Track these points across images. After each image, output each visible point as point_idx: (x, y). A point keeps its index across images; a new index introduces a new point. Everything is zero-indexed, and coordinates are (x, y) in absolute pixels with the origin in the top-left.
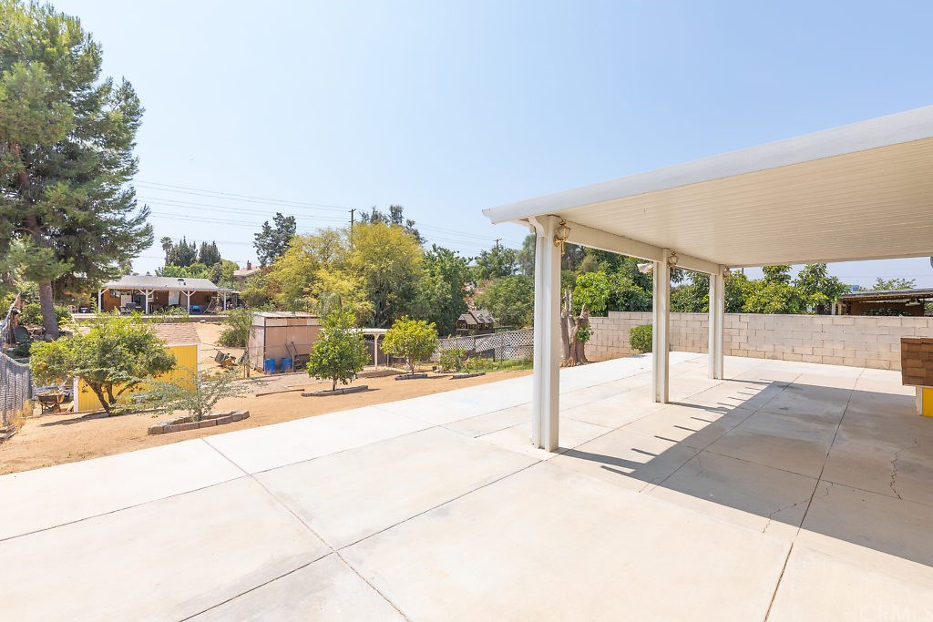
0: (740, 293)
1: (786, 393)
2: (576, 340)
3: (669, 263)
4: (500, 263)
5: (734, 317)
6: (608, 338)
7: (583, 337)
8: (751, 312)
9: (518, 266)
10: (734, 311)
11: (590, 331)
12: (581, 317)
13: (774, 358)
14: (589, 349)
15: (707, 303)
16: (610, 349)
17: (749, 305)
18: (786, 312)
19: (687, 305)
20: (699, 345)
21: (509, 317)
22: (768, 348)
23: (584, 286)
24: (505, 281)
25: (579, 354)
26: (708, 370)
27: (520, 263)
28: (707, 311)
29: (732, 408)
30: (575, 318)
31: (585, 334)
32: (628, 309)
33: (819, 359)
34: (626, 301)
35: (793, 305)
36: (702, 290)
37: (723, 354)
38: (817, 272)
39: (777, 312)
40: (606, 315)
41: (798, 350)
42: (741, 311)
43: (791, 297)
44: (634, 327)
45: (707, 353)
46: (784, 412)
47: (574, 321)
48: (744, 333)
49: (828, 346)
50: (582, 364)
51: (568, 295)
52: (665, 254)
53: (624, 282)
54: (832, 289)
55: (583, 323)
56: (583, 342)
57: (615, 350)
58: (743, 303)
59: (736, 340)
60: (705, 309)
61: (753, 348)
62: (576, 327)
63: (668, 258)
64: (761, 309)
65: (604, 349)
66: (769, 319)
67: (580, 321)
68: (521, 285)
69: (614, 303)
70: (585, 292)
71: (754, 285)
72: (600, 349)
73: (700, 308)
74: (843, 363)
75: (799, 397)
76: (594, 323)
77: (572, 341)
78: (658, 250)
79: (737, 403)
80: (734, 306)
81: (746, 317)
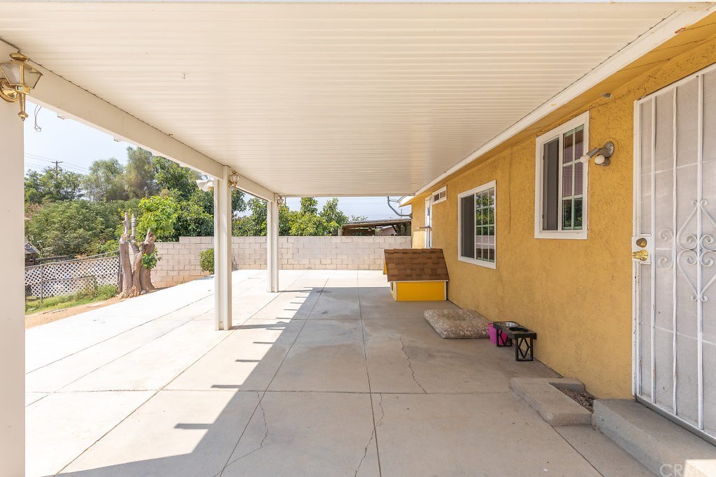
0: (287, 221)
1: (323, 297)
2: (140, 268)
3: (230, 182)
4: (58, 186)
5: (284, 239)
6: (179, 263)
7: (148, 263)
8: (295, 235)
9: (83, 192)
10: (284, 235)
11: (156, 258)
12: (146, 242)
13: (310, 268)
14: (155, 277)
15: (265, 229)
16: (181, 273)
17: (293, 230)
18: (316, 234)
19: (249, 231)
20: (260, 263)
21: (68, 246)
22: (306, 261)
23: (149, 210)
24: (62, 205)
25: (144, 282)
26: (267, 286)
27: (87, 188)
28: (265, 235)
29: (288, 321)
30: (138, 244)
31: (151, 260)
32: (199, 234)
33: (335, 266)
34: (197, 227)
35: (320, 229)
36: (260, 218)
37: (278, 269)
38: (332, 207)
39: (311, 235)
40: (177, 240)
41: (323, 262)
42: (288, 234)
43: (318, 225)
44: (205, 251)
45: (266, 269)
46: (325, 316)
47: (138, 247)
48: (290, 252)
49: (340, 257)
50: (147, 292)
51: (129, 219)
52: (226, 172)
53: (194, 210)
54: (340, 219)
55: (148, 249)
56: (149, 269)
57: (187, 274)
58: (290, 229)
59: (285, 256)
60: (263, 233)
61: (297, 262)
62: (141, 253)
63: (229, 176)
64: (301, 233)
65: (176, 273)
66: (305, 239)
67: (145, 247)
68: (84, 211)
69: (186, 229)
70: (149, 216)
71: (295, 215)
72: (171, 274)
73: (260, 232)
74: (347, 269)
75: (331, 299)
76: (161, 248)
77: (134, 268)
78: (219, 166)
79: (291, 314)
80: (284, 232)
81: (291, 239)
